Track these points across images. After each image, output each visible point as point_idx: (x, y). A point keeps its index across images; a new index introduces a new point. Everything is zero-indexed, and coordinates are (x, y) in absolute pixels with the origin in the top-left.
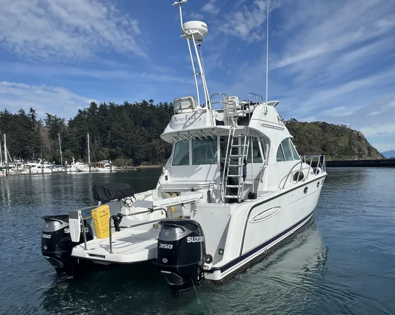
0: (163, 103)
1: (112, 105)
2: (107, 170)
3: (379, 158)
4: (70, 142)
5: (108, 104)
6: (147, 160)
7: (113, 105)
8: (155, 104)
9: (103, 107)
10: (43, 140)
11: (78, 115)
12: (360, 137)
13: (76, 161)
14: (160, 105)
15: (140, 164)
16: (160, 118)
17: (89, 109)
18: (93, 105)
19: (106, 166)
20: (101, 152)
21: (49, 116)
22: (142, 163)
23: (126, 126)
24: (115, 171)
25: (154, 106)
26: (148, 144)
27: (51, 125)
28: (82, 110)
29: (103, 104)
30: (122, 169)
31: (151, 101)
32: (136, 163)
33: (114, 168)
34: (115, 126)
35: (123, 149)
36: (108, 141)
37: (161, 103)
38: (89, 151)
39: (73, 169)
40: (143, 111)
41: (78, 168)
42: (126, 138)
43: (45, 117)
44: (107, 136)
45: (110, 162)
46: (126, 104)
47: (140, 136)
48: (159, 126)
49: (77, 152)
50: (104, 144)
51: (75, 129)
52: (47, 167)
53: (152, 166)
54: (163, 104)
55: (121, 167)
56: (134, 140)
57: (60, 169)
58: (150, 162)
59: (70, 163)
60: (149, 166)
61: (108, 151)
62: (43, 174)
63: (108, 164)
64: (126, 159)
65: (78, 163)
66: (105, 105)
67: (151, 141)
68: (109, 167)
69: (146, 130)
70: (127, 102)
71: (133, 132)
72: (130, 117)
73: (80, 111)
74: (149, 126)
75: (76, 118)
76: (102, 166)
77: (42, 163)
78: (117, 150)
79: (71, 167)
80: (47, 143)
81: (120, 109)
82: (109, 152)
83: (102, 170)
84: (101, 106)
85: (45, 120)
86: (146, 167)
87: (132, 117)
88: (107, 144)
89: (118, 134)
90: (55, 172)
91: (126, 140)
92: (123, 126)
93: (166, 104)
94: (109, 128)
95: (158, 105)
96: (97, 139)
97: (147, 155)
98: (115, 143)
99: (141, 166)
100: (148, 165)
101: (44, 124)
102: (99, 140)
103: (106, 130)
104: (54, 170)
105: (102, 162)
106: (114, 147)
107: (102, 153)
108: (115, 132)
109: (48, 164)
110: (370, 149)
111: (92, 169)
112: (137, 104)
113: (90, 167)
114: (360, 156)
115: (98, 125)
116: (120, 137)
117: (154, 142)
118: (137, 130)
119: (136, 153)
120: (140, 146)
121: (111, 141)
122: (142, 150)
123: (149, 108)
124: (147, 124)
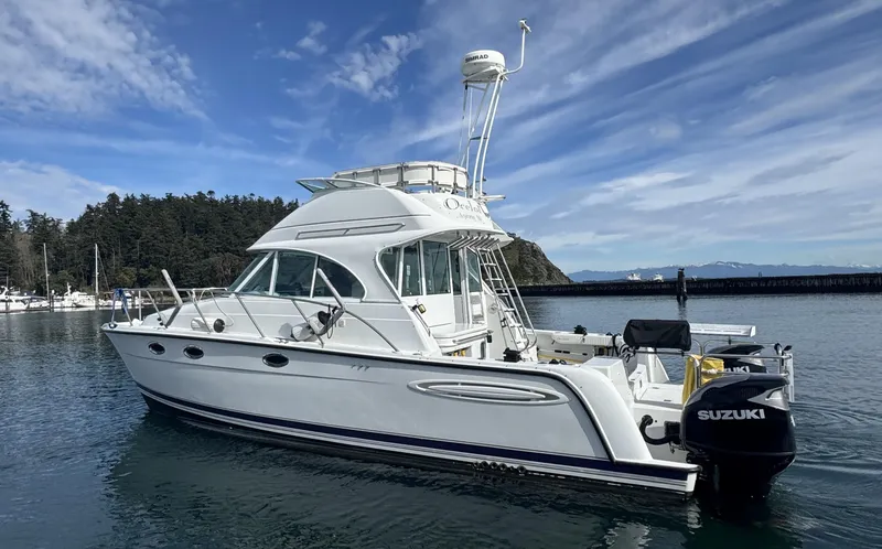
0: (231, 196)
1: (145, 199)
3: (564, 283)
4: (68, 258)
5: (139, 197)
7: (147, 198)
8: (218, 197)
9: (130, 201)
10: (20, 254)
11: (86, 214)
12: (535, 251)
13: (73, 290)
14: (225, 199)
17: (106, 205)
18: (113, 197)
20: (122, 274)
21: (34, 215)
23: (167, 233)
25: (216, 202)
26: (204, 261)
27: (37, 229)
28: (94, 205)
29: (130, 195)
31: (211, 192)
33: (138, 302)
34: (146, 231)
36: (136, 257)
37: (227, 197)
38: (97, 273)
39: (67, 303)
40: (197, 209)
41: (76, 301)
43: (27, 216)
44: (133, 248)
46: (170, 197)
47: (191, 248)
49: (81, 275)
50: (128, 262)
51: (78, 238)
52: (17, 301)
54: (231, 198)
57: (45, 304)
59: (62, 293)
61: (135, 272)
62: (7, 311)
63: (128, 294)
65: (76, 294)
66: (134, 198)
67: (208, 257)
68: (131, 300)
69: (201, 239)
70: (171, 194)
71: (179, 242)
72: (174, 218)
73: (89, 207)
74: (206, 232)
75: (81, 219)
77: (9, 294)
78: (149, 271)
79: (63, 300)
80: (27, 260)
81: (158, 203)
82: (136, 275)
84: (127, 199)
85: (26, 222)
87: (178, 217)
88: (133, 262)
89: (154, 245)
90: (35, 309)
91: (167, 255)
92: (163, 232)
93: (236, 197)
94: (137, 236)
95: (222, 199)
96: (116, 253)
98: (146, 259)
101: (25, 228)
102: (120, 255)
103: (133, 238)
104: (32, 305)
106: (145, 267)
107: (124, 277)
108: (147, 242)
109: (22, 295)
110: (551, 269)
111: (102, 302)
112: (189, 197)
113: (97, 299)
114: (536, 279)
115: (120, 231)
116: (155, 251)
117: (213, 259)
118: (186, 239)
119: (182, 276)
120: (189, 264)
121: (141, 255)
122: (192, 272)
123: (206, 204)
124: (202, 229)
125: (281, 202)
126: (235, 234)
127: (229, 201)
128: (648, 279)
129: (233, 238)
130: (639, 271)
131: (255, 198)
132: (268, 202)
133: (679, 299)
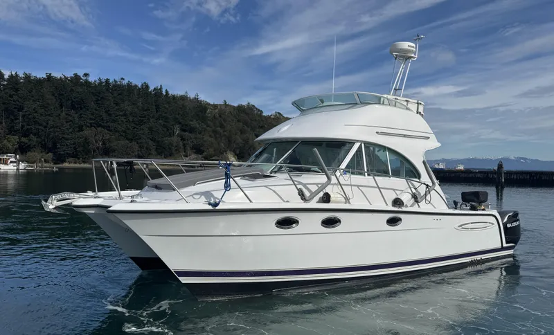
0: (104, 78)
1: (27, 77)
2: (12, 167)
5: (21, 75)
6: (75, 156)
7: (30, 77)
8: (91, 79)
9: (14, 78)
14: (98, 81)
15: (63, 161)
16: (98, 100)
19: (11, 162)
20: (5, 142)
22: (67, 160)
23: (46, 107)
24: (25, 169)
25: (90, 83)
26: (78, 134)
29: (13, 73)
30: (35, 167)
31: (86, 75)
32: (59, 159)
33: (22, 166)
34: (28, 105)
35: (39, 140)
36: (18, 127)
37: (100, 80)
40: (73, 88)
42: (45, 124)
44: (16, 119)
45: (18, 156)
46: (49, 77)
47: (67, 122)
48: (96, 110)
50: (11, 131)
53: (83, 165)
54: (103, 80)
55: (35, 165)
56: (57, 127)
58: (79, 159)
60: (77, 165)
61: (18, 140)
63: (13, 160)
64: (44, 154)
66: (17, 75)
67: (82, 130)
68: (15, 164)
69: (76, 115)
70: (50, 74)
71: (57, 116)
72: (53, 95)
74: (81, 109)
76: (5, 163)
78: (30, 140)
81: (39, 82)
82: (18, 143)
83: (3, 168)
84: (11, 76)
86: (72, 165)
87: (56, 95)
88: (15, 131)
89: (34, 118)
91: (45, 127)
92: (43, 107)
93: (107, 81)
94: (21, 109)
95: (95, 81)
97: (75, 148)
98: (28, 130)
99: (66, 165)
100: (75, 163)
102: (4, 125)
103: (16, 110)
105: (5, 157)
106: (26, 135)
107: (7, 143)
108: (29, 115)
112: (66, 78)
115: (4, 103)
116: (36, 123)
117: (87, 132)
118: (63, 114)
119: (59, 146)
120: (66, 136)
121: (23, 126)
122: (68, 142)
123: (82, 84)
124: (78, 106)
125: (147, 87)
126: (106, 112)
127: (101, 83)
128: (451, 167)
129: (105, 116)
130: (443, 161)
131: (125, 82)
132: (136, 86)
133: (497, 188)
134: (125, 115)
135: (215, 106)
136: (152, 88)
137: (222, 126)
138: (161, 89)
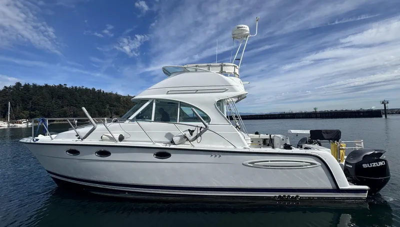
0: (74, 86)
1: (34, 85)
2: (24, 125)
5: (31, 84)
7: (36, 85)
9: (27, 86)
17: (14, 87)
18: (19, 84)
19: (24, 123)
20: (21, 114)
23: (45, 98)
25: (67, 88)
26: (61, 109)
29: (27, 83)
31: (65, 85)
33: (30, 124)
34: (35, 97)
35: (41, 112)
36: (29, 107)
38: (9, 113)
40: (59, 90)
42: (44, 105)
44: (28, 104)
45: (27, 120)
47: (55, 104)
50: (25, 109)
53: (64, 122)
56: (50, 106)
60: (61, 122)
66: (29, 84)
67: (63, 108)
68: (26, 123)
69: (60, 101)
71: (50, 102)
72: (48, 93)
74: (63, 99)
76: (20, 123)
78: (36, 113)
81: (41, 87)
82: (29, 114)
83: (19, 126)
87: (50, 93)
89: (38, 103)
91: (44, 107)
93: (76, 87)
94: (30, 99)
95: (70, 87)
96: (19, 106)
98: (35, 108)
102: (21, 106)
103: (28, 100)
105: (20, 120)
106: (34, 111)
107: (23, 115)
108: (35, 102)
111: (11, 125)
112: (55, 86)
113: (8, 123)
115: (21, 97)
116: (39, 105)
117: (65, 108)
118: (53, 101)
119: (51, 114)
121: (32, 106)
122: (56, 113)
123: (63, 89)
124: (61, 97)
125: (94, 89)
126: (75, 100)
127: (73, 88)
129: (74, 102)
131: (84, 88)
132: (90, 89)
134: (84, 101)
135: (124, 97)
136: (96, 90)
137: (127, 104)
138: (101, 90)
